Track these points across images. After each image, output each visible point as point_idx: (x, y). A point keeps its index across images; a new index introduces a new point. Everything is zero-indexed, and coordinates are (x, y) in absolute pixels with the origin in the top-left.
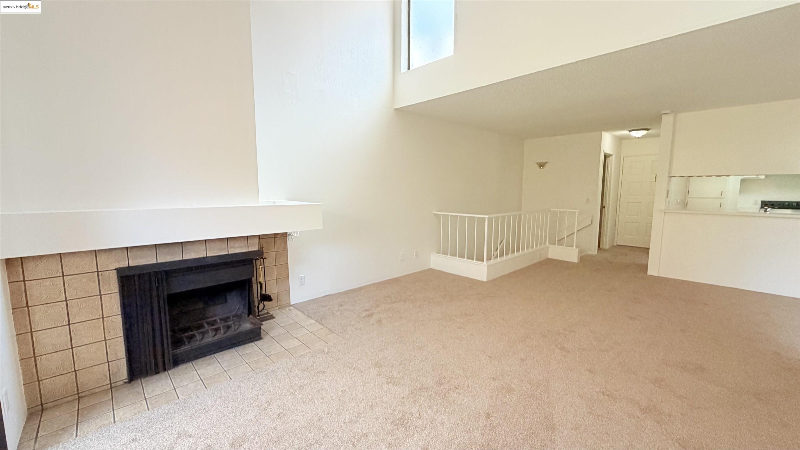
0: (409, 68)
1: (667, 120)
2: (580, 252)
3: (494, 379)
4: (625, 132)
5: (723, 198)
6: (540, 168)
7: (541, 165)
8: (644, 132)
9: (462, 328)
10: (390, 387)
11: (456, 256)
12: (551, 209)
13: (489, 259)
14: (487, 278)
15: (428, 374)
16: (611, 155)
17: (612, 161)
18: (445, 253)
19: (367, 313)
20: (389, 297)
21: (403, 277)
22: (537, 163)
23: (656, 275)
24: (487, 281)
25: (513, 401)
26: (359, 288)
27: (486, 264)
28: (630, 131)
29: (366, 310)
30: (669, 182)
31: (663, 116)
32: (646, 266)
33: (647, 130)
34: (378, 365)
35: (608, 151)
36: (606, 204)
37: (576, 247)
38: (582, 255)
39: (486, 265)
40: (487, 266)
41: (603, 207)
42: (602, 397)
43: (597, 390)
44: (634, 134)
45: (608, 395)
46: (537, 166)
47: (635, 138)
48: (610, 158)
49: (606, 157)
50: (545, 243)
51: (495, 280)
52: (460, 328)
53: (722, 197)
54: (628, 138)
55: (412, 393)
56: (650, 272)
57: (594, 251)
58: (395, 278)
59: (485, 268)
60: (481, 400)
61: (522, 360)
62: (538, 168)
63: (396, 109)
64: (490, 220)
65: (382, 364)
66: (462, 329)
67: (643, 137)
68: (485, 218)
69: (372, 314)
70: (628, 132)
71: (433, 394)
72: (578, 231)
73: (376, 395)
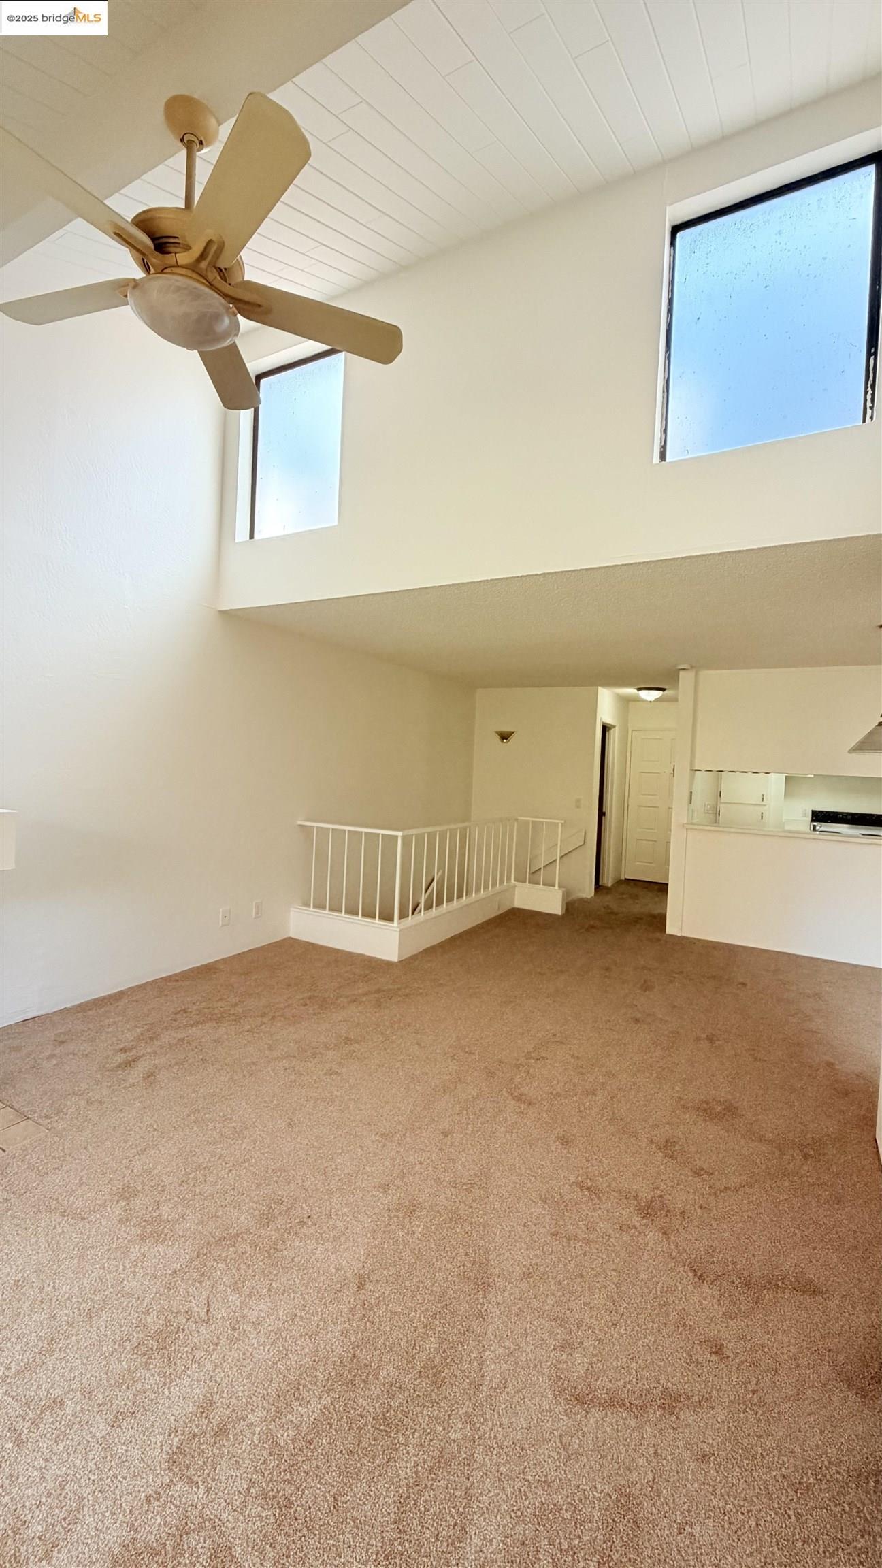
0: (252, 536)
1: (686, 678)
2: (566, 894)
3: (385, 1188)
4: (631, 691)
5: (765, 805)
6: (503, 742)
7: (505, 737)
8: (657, 694)
9: (336, 1073)
10: (146, 1248)
11: (341, 911)
12: (519, 818)
13: (403, 915)
14: (399, 957)
15: (244, 1197)
16: (614, 727)
17: (614, 737)
18: (320, 906)
19: (123, 1056)
20: (185, 1011)
21: (224, 961)
22: (497, 732)
23: (679, 935)
24: (400, 962)
25: (417, 1235)
26: (116, 994)
27: (398, 927)
28: (639, 689)
29: (123, 1050)
30: (692, 778)
31: (681, 673)
32: (663, 918)
33: (663, 690)
34: (126, 1193)
35: (609, 720)
36: (606, 809)
37: (560, 887)
38: (570, 899)
39: (398, 930)
40: (401, 931)
41: (601, 814)
42: (578, 1195)
43: (573, 1180)
44: (645, 695)
45: (588, 1189)
46: (497, 738)
47: (644, 701)
48: (612, 731)
49: (605, 729)
50: (509, 879)
51: (413, 958)
52: (330, 1073)
53: (764, 803)
54: (637, 700)
55: (198, 1257)
56: (671, 929)
57: (588, 891)
58: (206, 965)
59: (396, 936)
60: (351, 1244)
61: (446, 1134)
62: (500, 743)
63: (223, 613)
64: (407, 841)
65: (139, 1188)
66: (334, 1077)
67: (657, 700)
68: (397, 837)
69: (135, 1060)
70: (636, 691)
71: (248, 1248)
72: (561, 857)
73: (108, 1277)
